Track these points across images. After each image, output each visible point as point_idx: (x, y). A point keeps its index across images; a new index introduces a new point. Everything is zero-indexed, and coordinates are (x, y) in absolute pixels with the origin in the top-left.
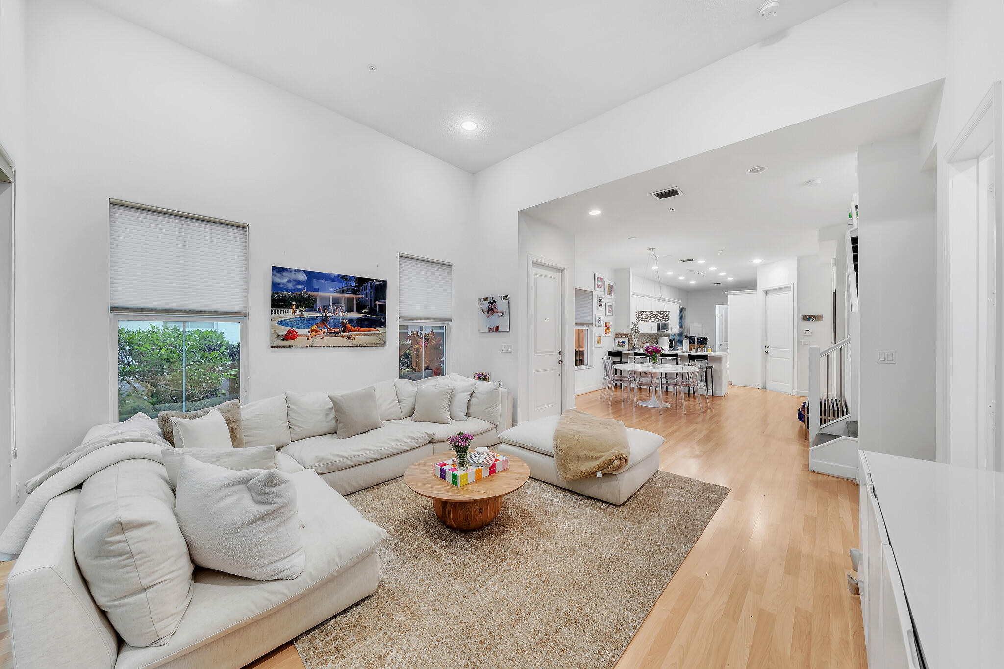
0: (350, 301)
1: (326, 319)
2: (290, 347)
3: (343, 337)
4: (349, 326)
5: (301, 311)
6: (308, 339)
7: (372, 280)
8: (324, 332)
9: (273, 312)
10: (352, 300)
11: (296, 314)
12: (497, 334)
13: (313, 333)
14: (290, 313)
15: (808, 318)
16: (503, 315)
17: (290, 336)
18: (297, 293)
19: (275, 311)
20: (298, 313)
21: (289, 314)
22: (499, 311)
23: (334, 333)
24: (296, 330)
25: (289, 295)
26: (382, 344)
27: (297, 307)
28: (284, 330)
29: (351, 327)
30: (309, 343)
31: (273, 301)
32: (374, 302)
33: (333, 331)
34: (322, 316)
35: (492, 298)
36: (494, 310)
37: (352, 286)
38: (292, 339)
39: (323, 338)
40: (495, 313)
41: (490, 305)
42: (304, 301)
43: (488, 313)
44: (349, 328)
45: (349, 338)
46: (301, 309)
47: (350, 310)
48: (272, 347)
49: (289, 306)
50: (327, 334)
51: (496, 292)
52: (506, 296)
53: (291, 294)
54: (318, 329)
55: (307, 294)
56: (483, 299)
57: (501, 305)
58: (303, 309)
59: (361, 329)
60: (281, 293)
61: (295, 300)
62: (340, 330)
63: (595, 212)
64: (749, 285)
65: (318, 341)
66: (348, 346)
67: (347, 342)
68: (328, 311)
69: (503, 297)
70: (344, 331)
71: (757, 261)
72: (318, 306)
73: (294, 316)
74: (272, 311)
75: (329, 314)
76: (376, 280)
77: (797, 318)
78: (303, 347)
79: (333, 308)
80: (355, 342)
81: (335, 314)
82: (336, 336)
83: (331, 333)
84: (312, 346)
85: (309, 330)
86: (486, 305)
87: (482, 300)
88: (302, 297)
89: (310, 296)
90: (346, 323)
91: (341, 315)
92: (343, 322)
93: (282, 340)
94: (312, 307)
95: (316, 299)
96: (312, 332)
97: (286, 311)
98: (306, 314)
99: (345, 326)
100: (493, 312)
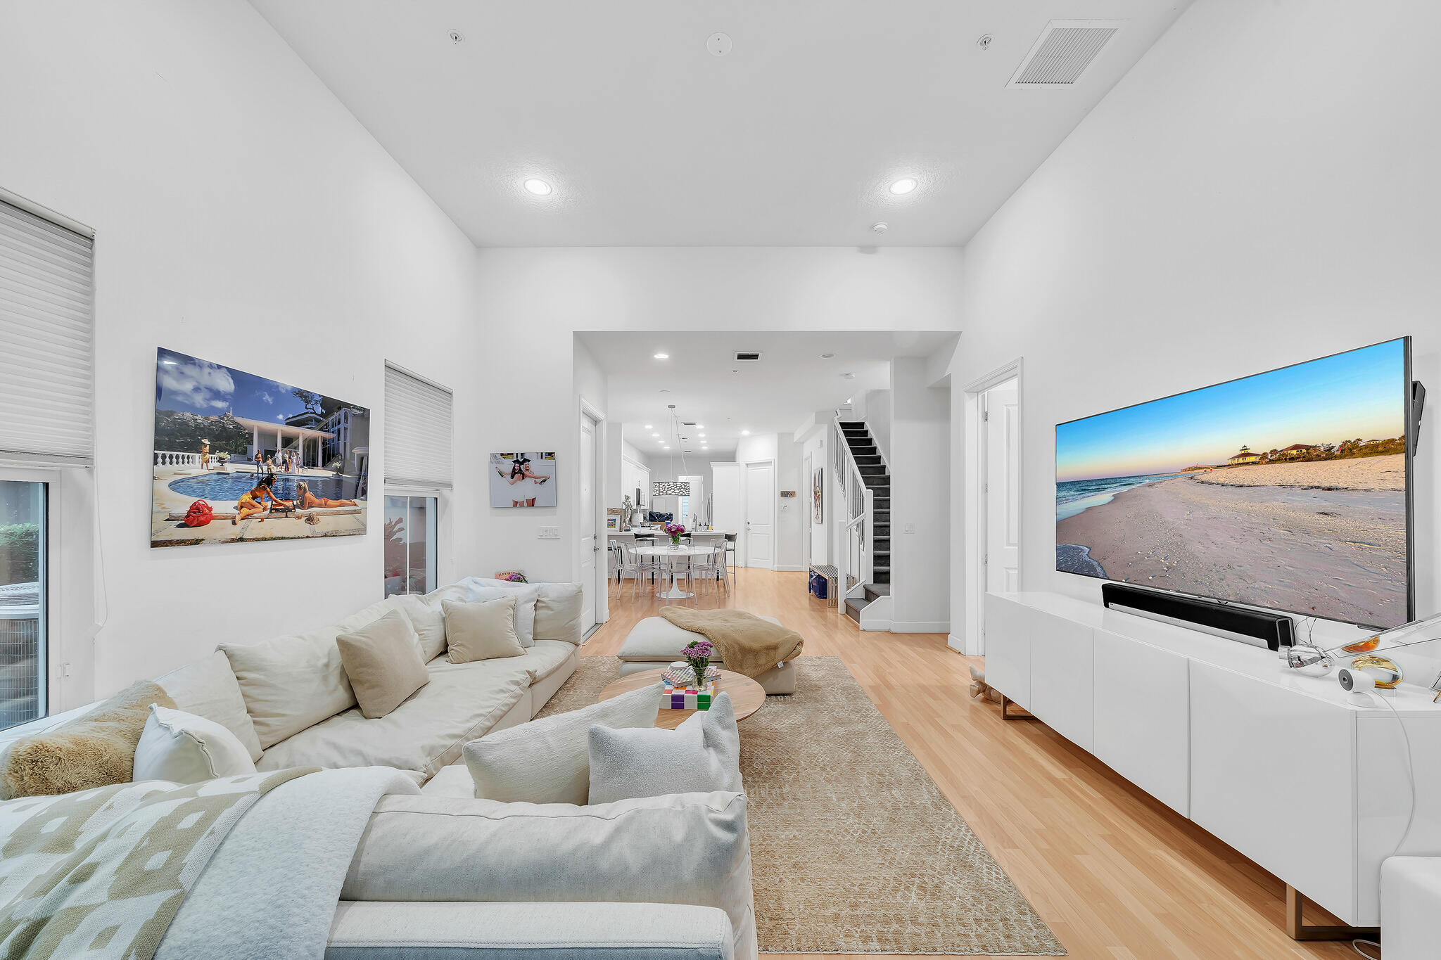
0: (311, 445)
1: (269, 480)
2: (197, 542)
3: (299, 518)
4: (309, 495)
5: (221, 460)
6: (234, 523)
7: (348, 405)
8: (265, 509)
9: (160, 460)
10: (315, 441)
11: (211, 465)
12: (531, 510)
13: (245, 511)
14: (198, 464)
15: (785, 494)
16: (544, 481)
17: (197, 517)
18: (214, 418)
19: (164, 457)
20: (214, 464)
21: (197, 466)
22: (536, 474)
23: (283, 511)
24: (210, 503)
25: (195, 420)
26: (360, 531)
27: (212, 452)
28: (182, 505)
29: (313, 498)
30: (235, 531)
31: (158, 431)
32: (351, 450)
33: (281, 505)
34: (262, 473)
35: (522, 454)
36: (526, 473)
37: (315, 413)
38: (200, 524)
39: (262, 520)
40: (527, 479)
41: (517, 465)
42: (228, 439)
43: (512, 477)
44: (310, 499)
45: (310, 519)
46: (222, 455)
47: (310, 462)
48: (154, 544)
49: (196, 447)
50: (271, 512)
51: (528, 445)
52: (550, 454)
53: (200, 418)
54: (254, 502)
55: (234, 422)
56: (502, 454)
57: (536, 466)
58: (225, 455)
59: (330, 502)
60: (178, 415)
61: (209, 434)
62: (295, 503)
63: (662, 356)
64: (729, 457)
65: (254, 528)
66: (308, 537)
67: (306, 529)
68: (274, 462)
69: (544, 455)
70: (302, 506)
71: (746, 433)
72: (255, 453)
73: (205, 471)
74: (156, 456)
75: (275, 470)
76: (355, 407)
77: (778, 494)
78: (223, 542)
79: (283, 457)
80: (319, 528)
81: (287, 469)
82: (287, 517)
83: (277, 510)
84: (241, 540)
85: (236, 503)
86: (508, 465)
87: (499, 456)
88: (224, 428)
89: (238, 427)
90: (305, 489)
91: (297, 474)
92: (300, 487)
93: (179, 526)
94: (244, 452)
95: (251, 435)
96: (242, 507)
97: (188, 457)
98: (230, 468)
99: (304, 496)
100: (524, 476)
